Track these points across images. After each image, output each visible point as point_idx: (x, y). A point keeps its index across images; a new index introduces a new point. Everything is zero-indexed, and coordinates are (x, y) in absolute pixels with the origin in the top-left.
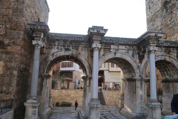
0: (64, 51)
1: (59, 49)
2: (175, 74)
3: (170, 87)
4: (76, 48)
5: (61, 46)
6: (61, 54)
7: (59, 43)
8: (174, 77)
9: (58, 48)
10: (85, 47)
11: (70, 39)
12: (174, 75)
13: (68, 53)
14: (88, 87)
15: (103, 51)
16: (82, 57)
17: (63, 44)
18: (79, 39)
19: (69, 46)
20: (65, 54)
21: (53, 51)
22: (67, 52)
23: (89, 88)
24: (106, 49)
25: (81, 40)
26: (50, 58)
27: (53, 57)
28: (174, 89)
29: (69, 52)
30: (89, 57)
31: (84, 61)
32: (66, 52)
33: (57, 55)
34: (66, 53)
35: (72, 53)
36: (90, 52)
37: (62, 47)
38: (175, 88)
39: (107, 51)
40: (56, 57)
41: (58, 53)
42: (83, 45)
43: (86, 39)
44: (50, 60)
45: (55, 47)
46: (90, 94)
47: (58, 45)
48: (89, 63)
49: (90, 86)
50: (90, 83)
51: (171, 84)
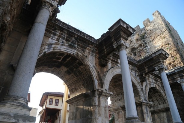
0: (66, 46)
1: (60, 41)
3: (156, 118)
4: (82, 48)
5: (63, 38)
6: (61, 49)
7: (62, 34)
8: (159, 107)
9: (58, 40)
10: (93, 52)
11: (78, 33)
12: (159, 105)
13: (71, 51)
14: (97, 108)
15: (111, 63)
17: (67, 37)
18: (89, 39)
19: (75, 44)
20: (67, 50)
21: (50, 40)
22: (71, 49)
23: (98, 109)
24: (114, 62)
25: (90, 40)
26: (45, 49)
27: (49, 48)
28: (161, 120)
29: (73, 50)
30: (97, 65)
31: (91, 68)
32: (69, 49)
33: (55, 48)
34: (69, 51)
35: (77, 54)
36: (98, 60)
37: (64, 41)
39: (114, 65)
40: (54, 49)
41: (57, 46)
42: (91, 48)
43: (96, 42)
44: (44, 51)
45: (55, 37)
46: (100, 118)
47: (60, 36)
48: (98, 72)
49: (99, 106)
50: (99, 101)
51: (156, 115)
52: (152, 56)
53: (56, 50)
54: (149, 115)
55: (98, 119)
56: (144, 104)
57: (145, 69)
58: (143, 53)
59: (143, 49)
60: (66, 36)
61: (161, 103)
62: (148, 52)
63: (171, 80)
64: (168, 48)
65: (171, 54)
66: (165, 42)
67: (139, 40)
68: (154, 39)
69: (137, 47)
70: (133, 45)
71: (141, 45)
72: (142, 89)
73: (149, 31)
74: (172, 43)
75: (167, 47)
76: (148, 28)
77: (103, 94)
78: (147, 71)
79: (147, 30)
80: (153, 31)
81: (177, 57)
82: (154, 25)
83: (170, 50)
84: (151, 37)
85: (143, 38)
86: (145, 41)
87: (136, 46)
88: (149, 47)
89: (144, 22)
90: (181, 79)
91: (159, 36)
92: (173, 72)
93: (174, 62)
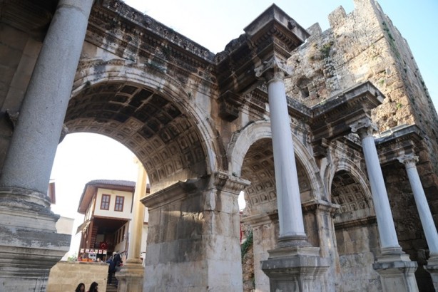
0: (140, 68)
1: (125, 56)
2: (355, 209)
3: (345, 240)
4: (178, 75)
5: (134, 50)
6: (128, 75)
7: (130, 39)
8: (354, 215)
9: (120, 53)
10: (205, 84)
11: (170, 38)
12: (354, 212)
13: (152, 82)
14: (214, 216)
15: (248, 112)
16: (197, 110)
17: (141, 46)
18: (197, 52)
19: (162, 63)
20: (143, 79)
21: (100, 54)
22: (152, 77)
23: (216, 218)
24: (254, 111)
25: (200, 55)
26: (87, 75)
27: (98, 74)
28: (355, 244)
29: (158, 79)
30: (216, 115)
31: (201, 124)
32: (147, 76)
33: (114, 74)
34: (147, 80)
35: (167, 89)
36: (216, 104)
37: (136, 56)
38: (358, 242)
39: (256, 116)
40: (109, 77)
41: (118, 68)
42: (200, 74)
43: (214, 61)
44: (85, 81)
45: (113, 44)
46: (220, 239)
47: (124, 44)
48: (217, 133)
49: (218, 211)
50: (218, 201)
51: (345, 233)
52: (345, 98)
53: (116, 79)
54: (330, 231)
55: (215, 241)
56: (321, 207)
57: (326, 129)
58: (324, 91)
59: (324, 82)
60: (140, 42)
61: (358, 207)
62: (335, 90)
63: (385, 155)
64: (383, 82)
65: (389, 96)
66: (379, 65)
67: (317, 59)
68: (351, 59)
69: (311, 75)
70: (302, 72)
71: (320, 72)
72: (318, 174)
73: (341, 39)
74: (393, 70)
75: (381, 79)
76: (340, 30)
77: (228, 183)
78: (331, 134)
79: (338, 36)
80: (352, 38)
81: (402, 103)
82: (353, 23)
83: (387, 85)
84: (345, 52)
85: (327, 56)
86: (330, 62)
87: (309, 72)
88: (339, 77)
89: (331, 16)
90: (406, 153)
91: (365, 52)
92: (390, 137)
93: (394, 114)
